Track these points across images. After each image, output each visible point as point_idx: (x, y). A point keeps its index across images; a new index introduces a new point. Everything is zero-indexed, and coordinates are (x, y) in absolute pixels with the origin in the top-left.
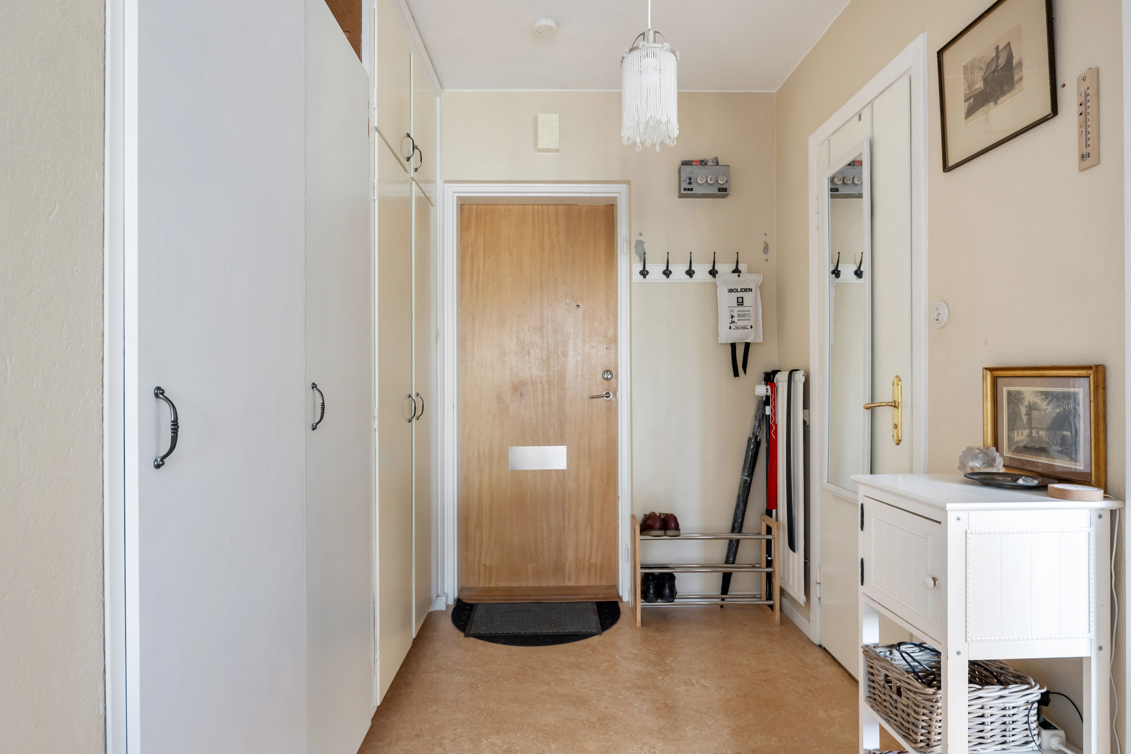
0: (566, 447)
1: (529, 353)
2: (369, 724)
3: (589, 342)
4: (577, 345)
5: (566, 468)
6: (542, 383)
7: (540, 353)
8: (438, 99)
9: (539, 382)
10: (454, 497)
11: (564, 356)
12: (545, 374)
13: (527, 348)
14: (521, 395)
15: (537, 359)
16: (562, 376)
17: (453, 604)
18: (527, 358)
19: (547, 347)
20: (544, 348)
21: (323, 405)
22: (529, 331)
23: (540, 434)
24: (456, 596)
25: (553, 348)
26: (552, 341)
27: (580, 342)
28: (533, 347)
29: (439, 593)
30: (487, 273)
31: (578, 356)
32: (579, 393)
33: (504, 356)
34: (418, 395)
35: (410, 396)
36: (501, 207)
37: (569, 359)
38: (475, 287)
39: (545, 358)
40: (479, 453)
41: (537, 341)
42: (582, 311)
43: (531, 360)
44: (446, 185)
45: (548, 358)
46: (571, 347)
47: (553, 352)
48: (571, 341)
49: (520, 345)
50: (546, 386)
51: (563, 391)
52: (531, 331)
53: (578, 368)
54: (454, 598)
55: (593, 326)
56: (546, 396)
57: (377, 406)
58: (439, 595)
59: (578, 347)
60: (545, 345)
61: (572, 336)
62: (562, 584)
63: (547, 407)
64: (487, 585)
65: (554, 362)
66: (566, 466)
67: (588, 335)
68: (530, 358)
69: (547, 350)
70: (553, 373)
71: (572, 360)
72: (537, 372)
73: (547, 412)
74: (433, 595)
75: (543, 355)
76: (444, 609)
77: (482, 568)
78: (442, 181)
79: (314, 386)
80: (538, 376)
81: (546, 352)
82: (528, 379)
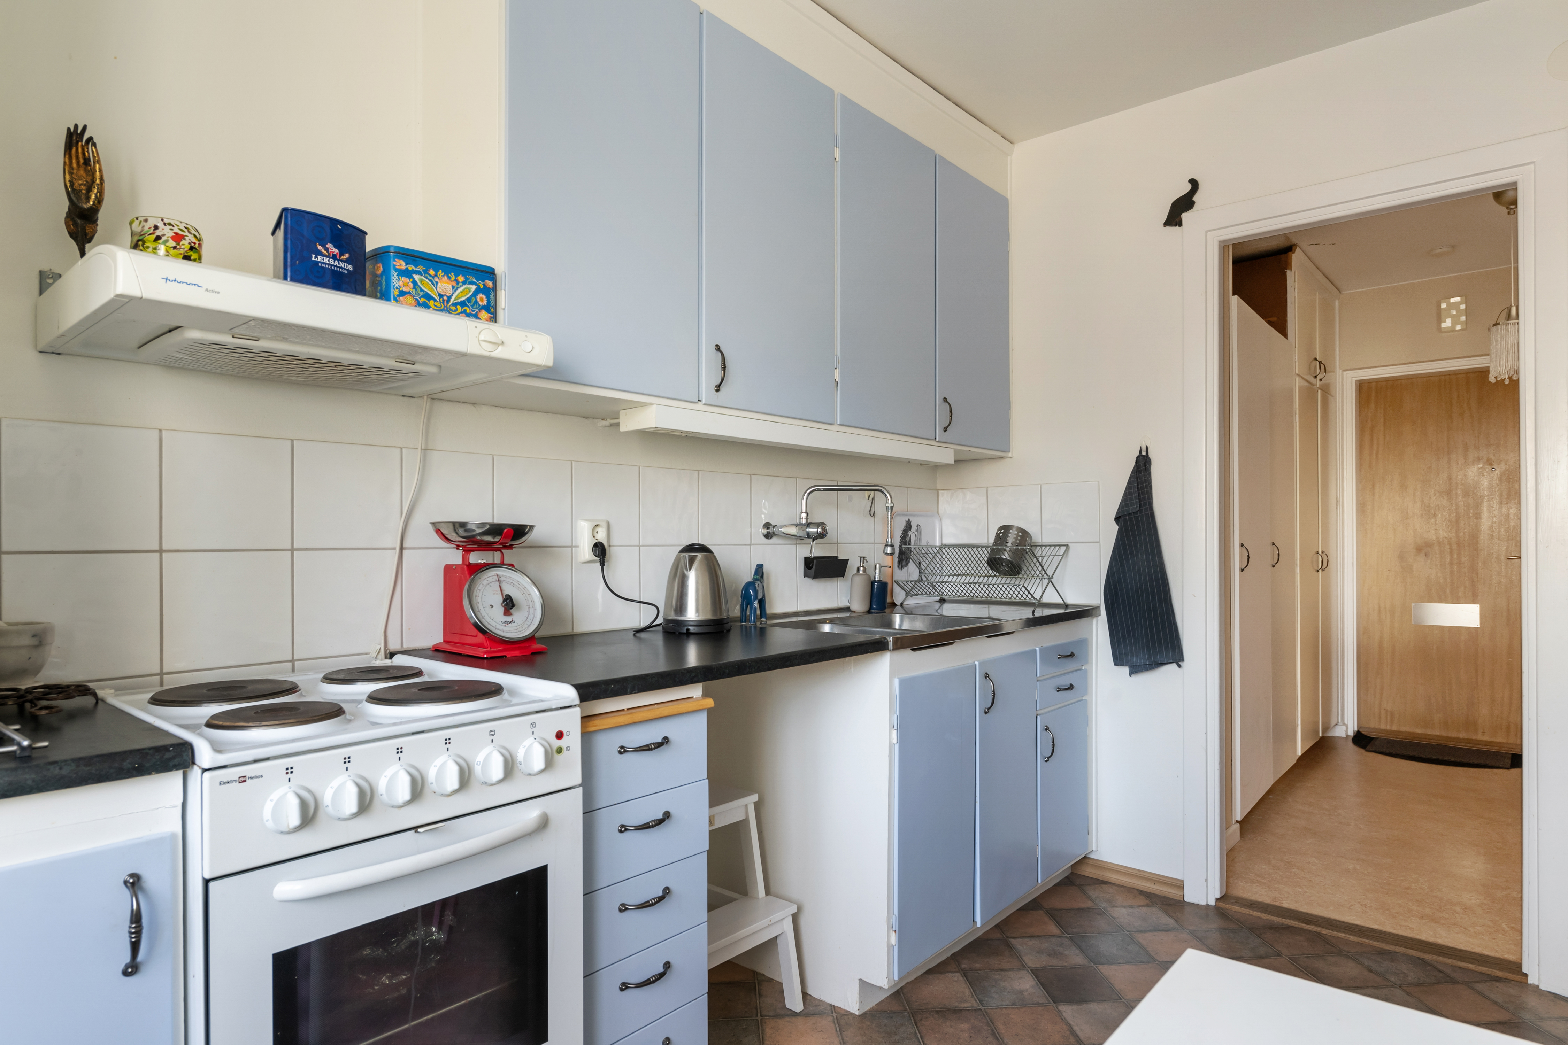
0: (1479, 605)
1: (1435, 515)
2: (1295, 761)
3: (1507, 503)
4: (1492, 507)
5: (1479, 626)
6: (1450, 544)
7: (1447, 516)
8: (1337, 302)
9: (1447, 543)
10: (1353, 643)
11: (1476, 518)
12: (1454, 535)
13: (1432, 511)
14: (1426, 555)
15: (1444, 521)
16: (1474, 537)
17: (1353, 735)
18: (1433, 520)
19: (1456, 509)
20: (1452, 511)
21: (1279, 554)
22: (1435, 495)
23: (1448, 592)
24: (1356, 729)
25: (1463, 511)
26: (1462, 504)
27: (1496, 504)
28: (1439, 510)
29: (1340, 722)
30: (1388, 443)
31: (1494, 518)
32: (1494, 553)
33: (1407, 519)
34: (1323, 552)
35: (1318, 553)
36: (1403, 381)
37: (1482, 521)
38: (1374, 457)
39: (1454, 520)
40: (1379, 607)
41: (1444, 504)
42: (1499, 473)
43: (1437, 522)
44: (1345, 373)
45: (1457, 520)
46: (1485, 509)
47: (1463, 514)
48: (1485, 504)
49: (1424, 509)
50: (1454, 547)
51: (1475, 552)
52: (1437, 495)
53: (1494, 530)
54: (1354, 731)
55: (1512, 487)
56: (1455, 556)
57: (1298, 557)
58: (1339, 724)
59: (1494, 509)
60: (1454, 508)
61: (1486, 498)
62: (1474, 737)
63: (1456, 567)
64: (1388, 728)
65: (1464, 524)
66: (1479, 624)
67: (1506, 497)
68: (1436, 520)
69: (1456, 512)
70: (1463, 534)
71: (1486, 522)
72: (1445, 534)
73: (1456, 572)
74: (1333, 723)
75: (1451, 518)
76: (1345, 736)
77: (1383, 712)
78: (1341, 371)
79: (1273, 544)
80: (1446, 538)
81: (1455, 514)
82: (1433, 540)
